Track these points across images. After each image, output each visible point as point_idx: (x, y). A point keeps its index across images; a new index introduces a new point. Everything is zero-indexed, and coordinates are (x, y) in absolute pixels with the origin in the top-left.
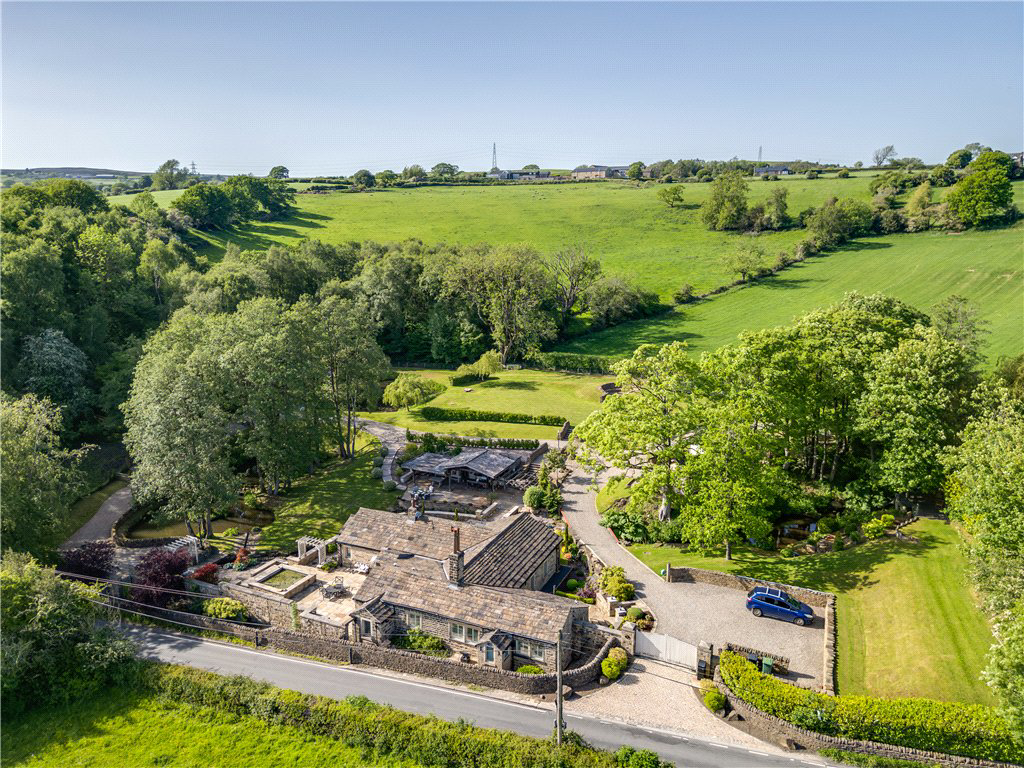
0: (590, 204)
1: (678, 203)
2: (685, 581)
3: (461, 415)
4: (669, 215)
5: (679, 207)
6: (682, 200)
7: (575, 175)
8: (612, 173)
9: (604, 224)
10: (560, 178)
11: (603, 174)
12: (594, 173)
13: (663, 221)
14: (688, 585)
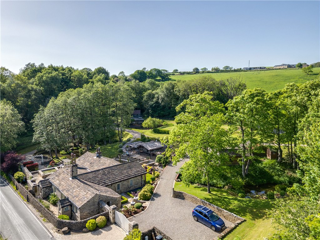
0: (274, 75)
1: (311, 73)
2: (180, 198)
3: (164, 132)
4: (306, 77)
5: (311, 74)
6: (312, 72)
7: (275, 67)
8: (290, 66)
9: (277, 81)
10: (269, 69)
11: (286, 67)
12: (283, 66)
13: (302, 80)
14: (179, 200)
